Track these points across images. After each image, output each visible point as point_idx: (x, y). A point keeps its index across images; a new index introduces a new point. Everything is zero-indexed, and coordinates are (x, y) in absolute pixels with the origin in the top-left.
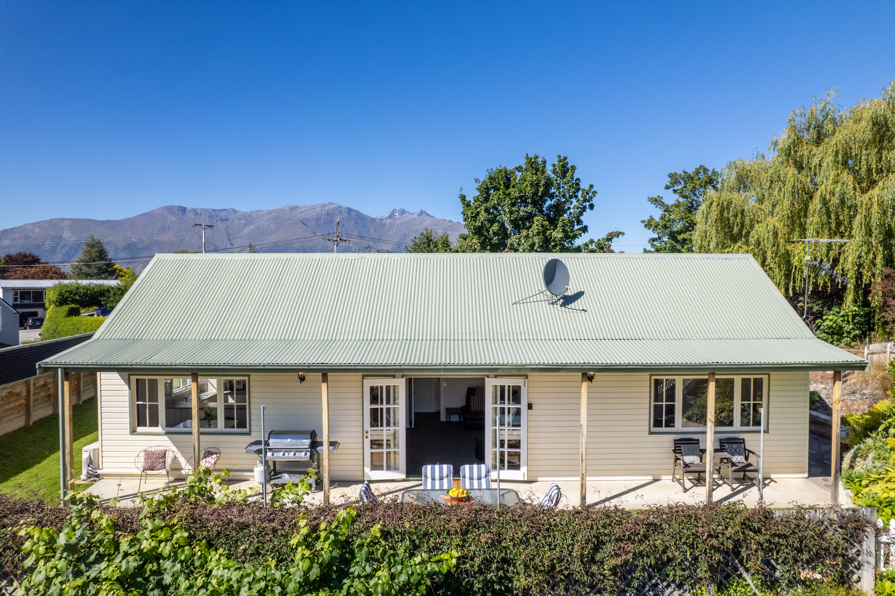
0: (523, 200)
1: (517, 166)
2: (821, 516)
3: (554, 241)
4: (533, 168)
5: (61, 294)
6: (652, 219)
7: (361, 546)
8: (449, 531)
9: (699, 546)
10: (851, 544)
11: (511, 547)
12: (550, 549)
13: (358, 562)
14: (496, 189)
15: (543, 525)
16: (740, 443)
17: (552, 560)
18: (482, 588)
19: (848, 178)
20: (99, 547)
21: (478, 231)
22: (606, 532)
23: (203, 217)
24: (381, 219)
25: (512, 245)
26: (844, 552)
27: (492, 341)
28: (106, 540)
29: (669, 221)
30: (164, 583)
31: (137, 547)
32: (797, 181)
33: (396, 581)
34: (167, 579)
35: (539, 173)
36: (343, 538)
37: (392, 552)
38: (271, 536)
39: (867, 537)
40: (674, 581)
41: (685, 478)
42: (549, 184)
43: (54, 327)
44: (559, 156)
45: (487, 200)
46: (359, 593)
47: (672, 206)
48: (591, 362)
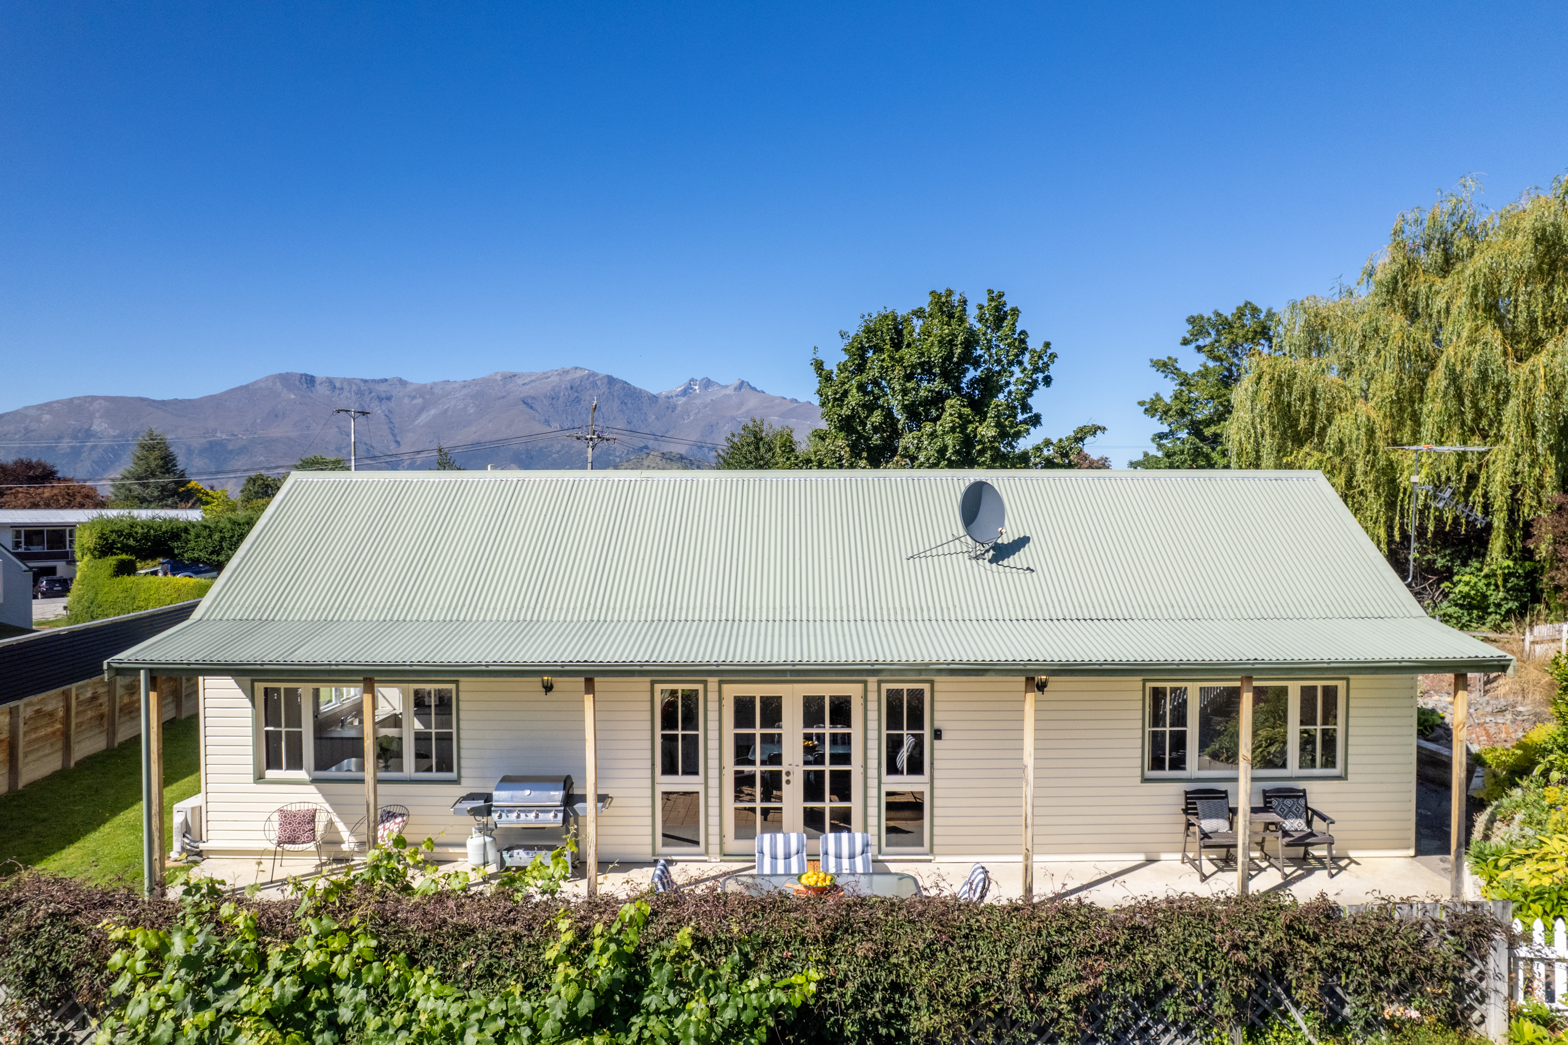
0: (927, 368)
1: (915, 308)
2: (1420, 914)
3: (980, 442)
4: (943, 313)
5: (102, 537)
6: (1158, 398)
7: (661, 962)
8: (804, 939)
9: (1217, 963)
10: (1469, 960)
11: (906, 965)
12: (971, 969)
13: (656, 988)
14: (878, 349)
15: (959, 929)
16: (1299, 797)
17: (973, 987)
18: (859, 1033)
19: (1492, 335)
20: (233, 963)
21: (847, 425)
22: (1062, 940)
23: (346, 393)
24: (668, 398)
25: (906, 449)
26: (1456, 973)
27: (873, 623)
28: (245, 952)
29: (1189, 401)
30: (340, 1021)
31: (296, 962)
32: (1408, 338)
33: (718, 1019)
34: (345, 1014)
35: (953, 321)
36: (630, 949)
37: (711, 971)
38: (511, 946)
39: (1495, 949)
40: (1175, 1022)
41: (1203, 857)
42: (971, 342)
43: (91, 595)
44: (990, 292)
45: (861, 369)
46: (658, 1039)
47: (1194, 375)
48: (1041, 659)
